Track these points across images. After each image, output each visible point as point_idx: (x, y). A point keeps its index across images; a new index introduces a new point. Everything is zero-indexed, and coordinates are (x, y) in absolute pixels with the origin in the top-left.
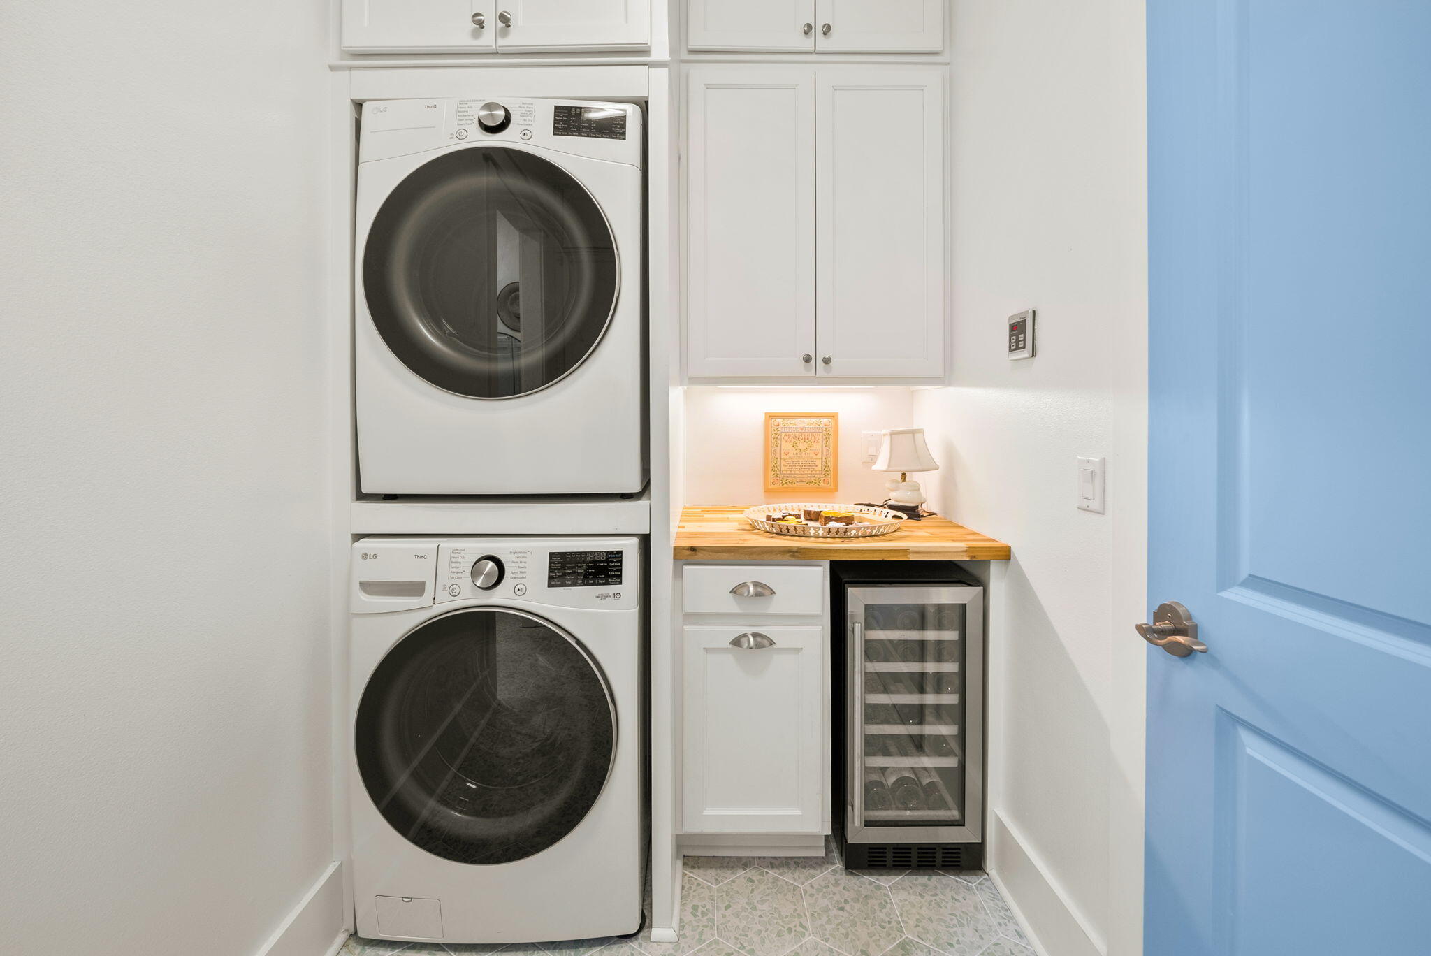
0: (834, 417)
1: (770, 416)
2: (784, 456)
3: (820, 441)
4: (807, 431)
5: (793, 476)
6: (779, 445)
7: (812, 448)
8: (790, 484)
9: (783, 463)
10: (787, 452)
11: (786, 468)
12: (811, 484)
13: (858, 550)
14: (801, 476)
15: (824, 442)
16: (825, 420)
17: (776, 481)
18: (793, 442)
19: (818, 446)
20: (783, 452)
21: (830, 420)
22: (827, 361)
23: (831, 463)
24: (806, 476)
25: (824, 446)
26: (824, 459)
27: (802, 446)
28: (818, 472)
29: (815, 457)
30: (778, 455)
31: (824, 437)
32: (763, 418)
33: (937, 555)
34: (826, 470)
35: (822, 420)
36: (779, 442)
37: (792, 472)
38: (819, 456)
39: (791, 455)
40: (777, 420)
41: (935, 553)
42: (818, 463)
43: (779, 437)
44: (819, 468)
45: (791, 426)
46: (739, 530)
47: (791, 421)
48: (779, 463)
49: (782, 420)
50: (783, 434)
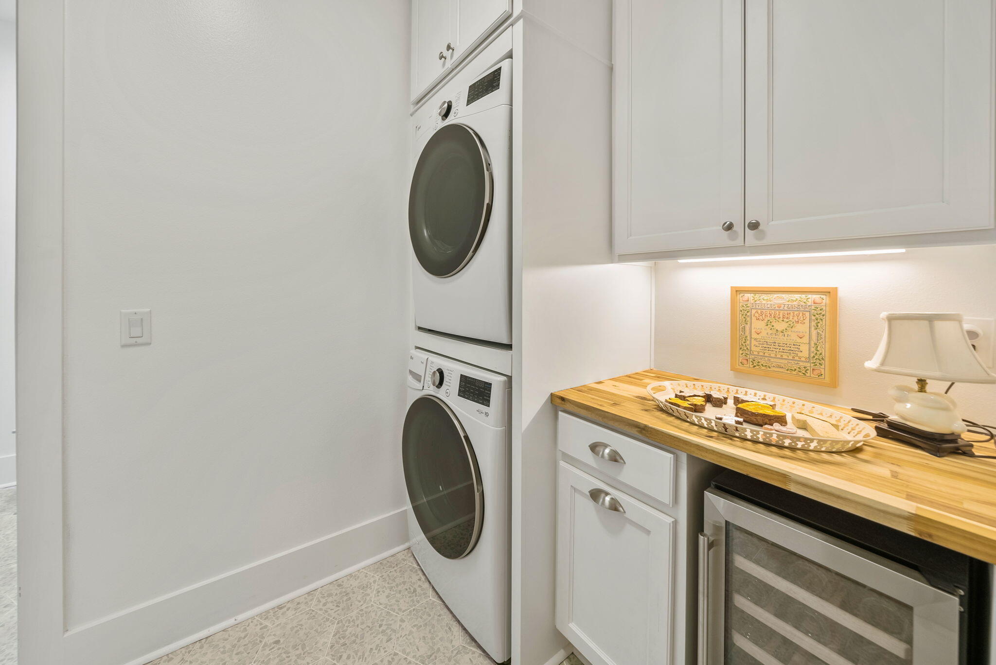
0: (830, 293)
1: (737, 291)
2: (754, 336)
3: (807, 321)
4: (786, 308)
5: (766, 359)
6: (749, 323)
7: (793, 329)
8: (763, 368)
9: (753, 342)
10: (759, 331)
11: (758, 349)
12: (794, 373)
13: (714, 451)
14: (778, 360)
15: (813, 324)
16: (816, 297)
17: (745, 362)
18: (766, 320)
19: (803, 328)
20: (753, 331)
21: (824, 297)
22: (754, 226)
23: (825, 350)
24: (786, 361)
25: (813, 328)
26: (813, 345)
27: (780, 326)
28: (803, 359)
29: (799, 340)
30: (747, 333)
31: (813, 318)
32: (727, 294)
33: (840, 501)
34: (817, 359)
35: (810, 296)
36: (748, 319)
37: (766, 354)
38: (806, 340)
39: (764, 334)
40: (746, 295)
41: (839, 497)
42: (805, 348)
43: (748, 314)
44: (805, 354)
45: (764, 302)
46: (636, 397)
47: (765, 297)
48: (748, 342)
49: (752, 295)
50: (754, 311)
